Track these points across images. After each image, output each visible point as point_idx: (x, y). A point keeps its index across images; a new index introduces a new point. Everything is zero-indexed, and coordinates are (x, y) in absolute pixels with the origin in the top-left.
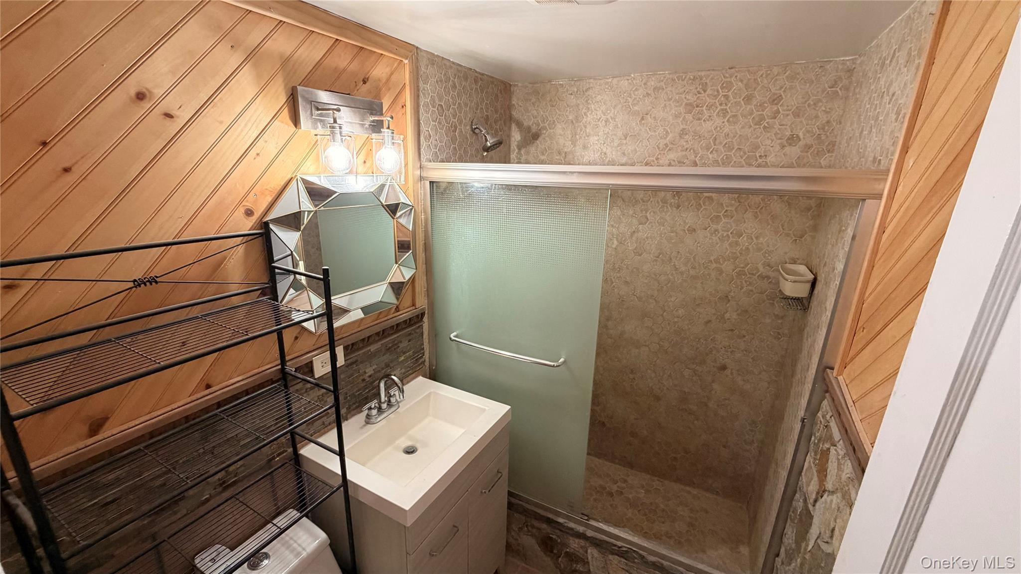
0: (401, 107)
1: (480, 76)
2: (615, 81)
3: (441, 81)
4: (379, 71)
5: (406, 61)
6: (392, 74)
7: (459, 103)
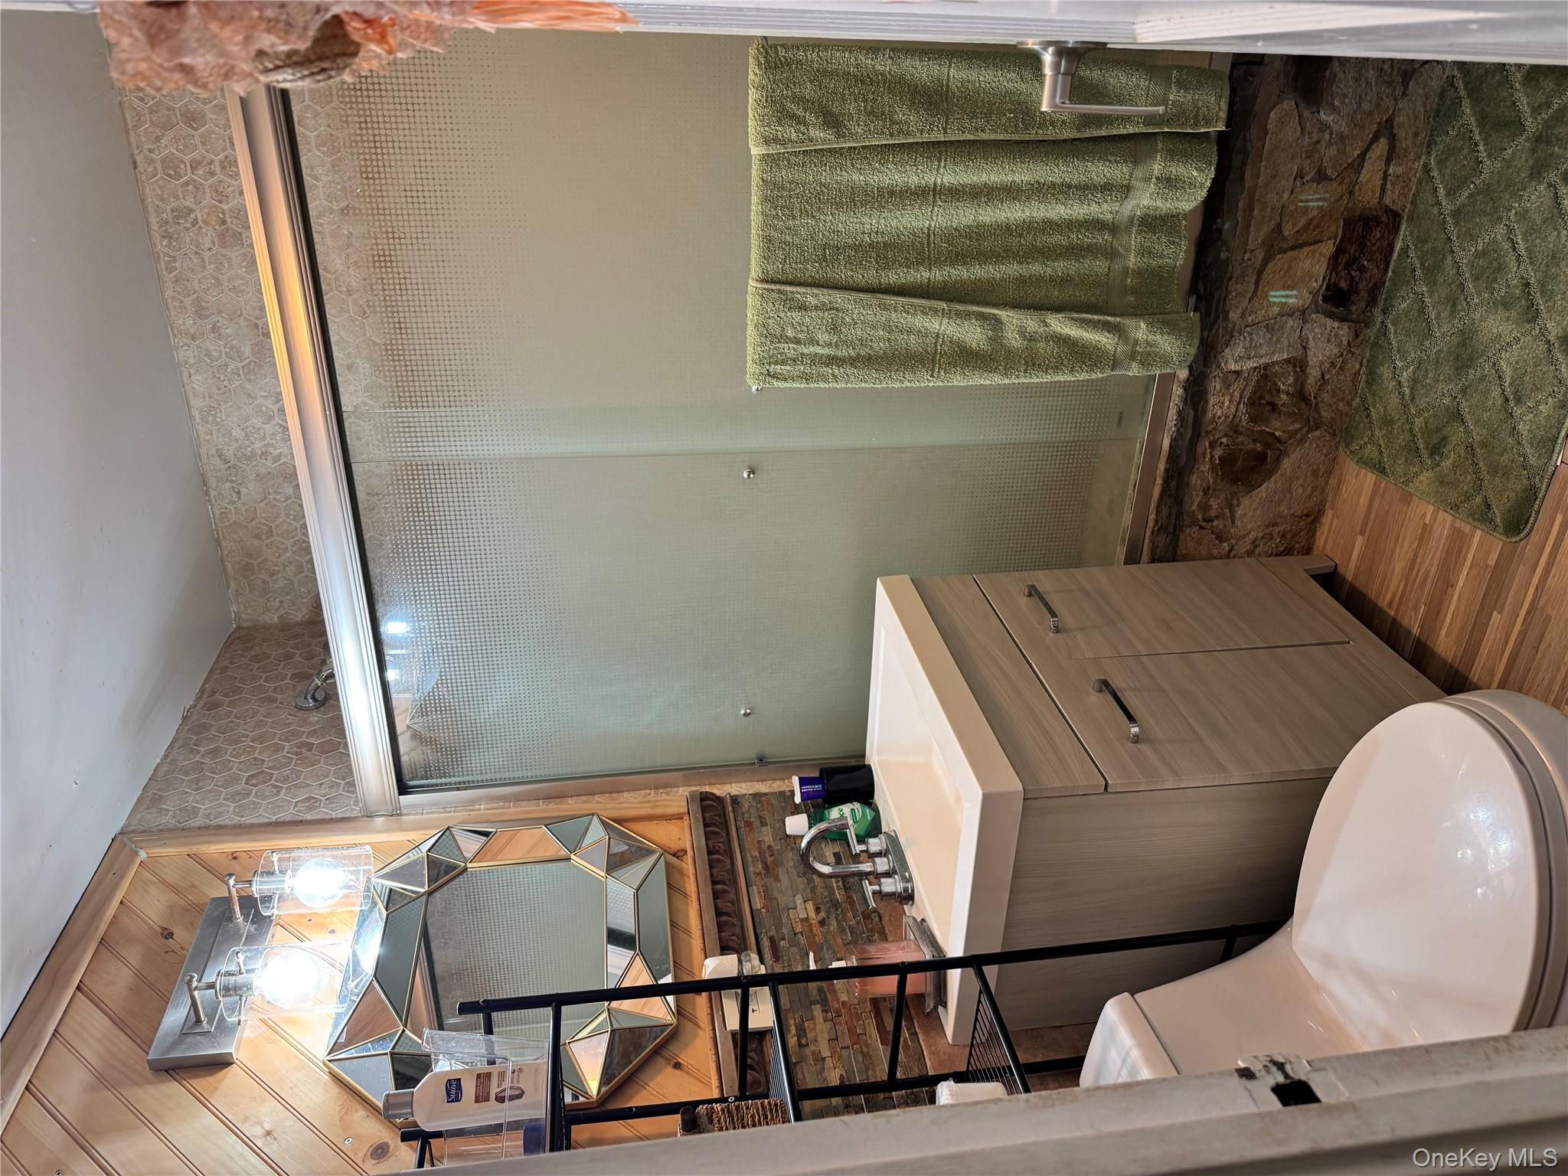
0: (234, 862)
1: (205, 699)
2: (196, 403)
3: (197, 780)
4: (153, 907)
5: (143, 855)
6: (164, 882)
7: (252, 741)
